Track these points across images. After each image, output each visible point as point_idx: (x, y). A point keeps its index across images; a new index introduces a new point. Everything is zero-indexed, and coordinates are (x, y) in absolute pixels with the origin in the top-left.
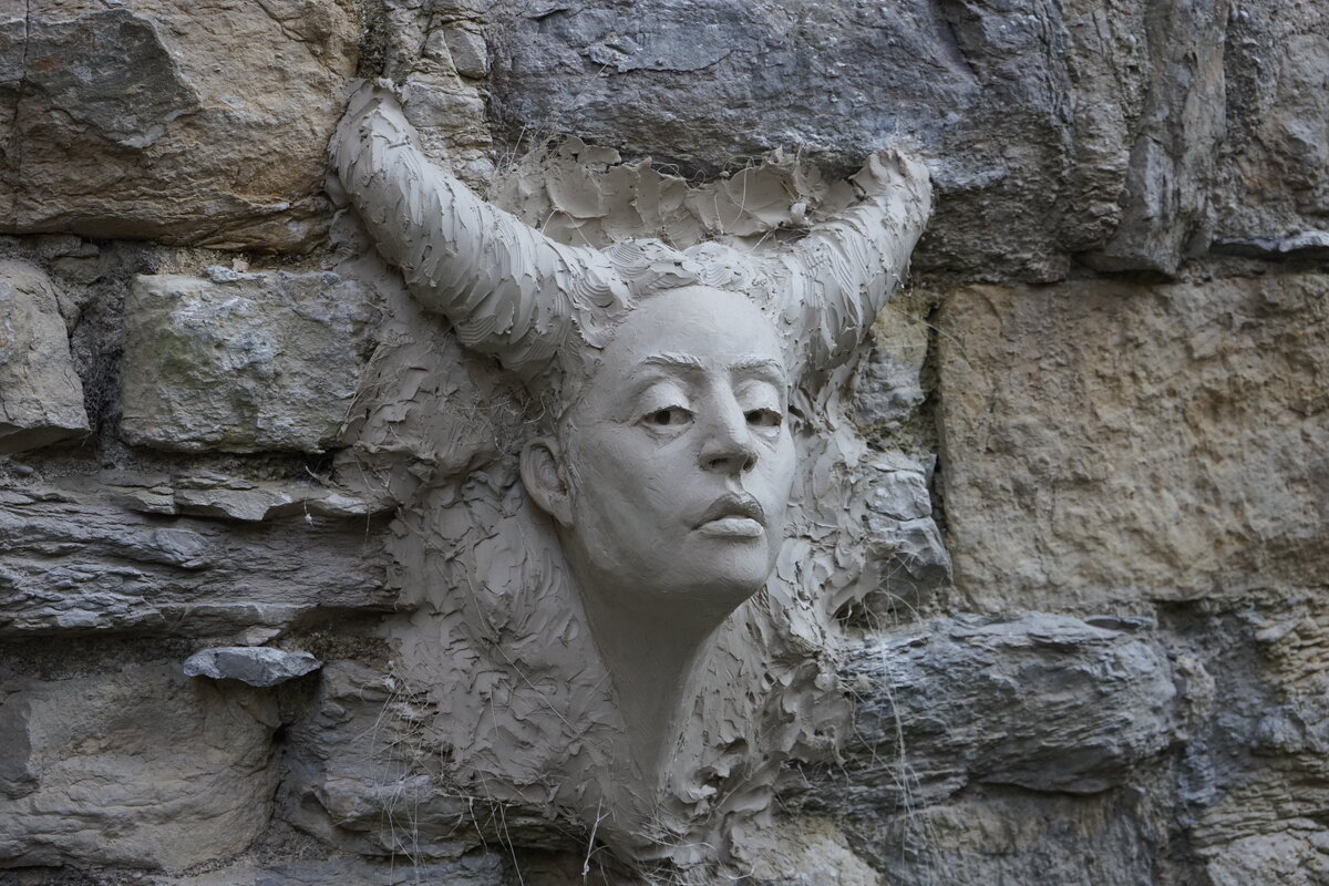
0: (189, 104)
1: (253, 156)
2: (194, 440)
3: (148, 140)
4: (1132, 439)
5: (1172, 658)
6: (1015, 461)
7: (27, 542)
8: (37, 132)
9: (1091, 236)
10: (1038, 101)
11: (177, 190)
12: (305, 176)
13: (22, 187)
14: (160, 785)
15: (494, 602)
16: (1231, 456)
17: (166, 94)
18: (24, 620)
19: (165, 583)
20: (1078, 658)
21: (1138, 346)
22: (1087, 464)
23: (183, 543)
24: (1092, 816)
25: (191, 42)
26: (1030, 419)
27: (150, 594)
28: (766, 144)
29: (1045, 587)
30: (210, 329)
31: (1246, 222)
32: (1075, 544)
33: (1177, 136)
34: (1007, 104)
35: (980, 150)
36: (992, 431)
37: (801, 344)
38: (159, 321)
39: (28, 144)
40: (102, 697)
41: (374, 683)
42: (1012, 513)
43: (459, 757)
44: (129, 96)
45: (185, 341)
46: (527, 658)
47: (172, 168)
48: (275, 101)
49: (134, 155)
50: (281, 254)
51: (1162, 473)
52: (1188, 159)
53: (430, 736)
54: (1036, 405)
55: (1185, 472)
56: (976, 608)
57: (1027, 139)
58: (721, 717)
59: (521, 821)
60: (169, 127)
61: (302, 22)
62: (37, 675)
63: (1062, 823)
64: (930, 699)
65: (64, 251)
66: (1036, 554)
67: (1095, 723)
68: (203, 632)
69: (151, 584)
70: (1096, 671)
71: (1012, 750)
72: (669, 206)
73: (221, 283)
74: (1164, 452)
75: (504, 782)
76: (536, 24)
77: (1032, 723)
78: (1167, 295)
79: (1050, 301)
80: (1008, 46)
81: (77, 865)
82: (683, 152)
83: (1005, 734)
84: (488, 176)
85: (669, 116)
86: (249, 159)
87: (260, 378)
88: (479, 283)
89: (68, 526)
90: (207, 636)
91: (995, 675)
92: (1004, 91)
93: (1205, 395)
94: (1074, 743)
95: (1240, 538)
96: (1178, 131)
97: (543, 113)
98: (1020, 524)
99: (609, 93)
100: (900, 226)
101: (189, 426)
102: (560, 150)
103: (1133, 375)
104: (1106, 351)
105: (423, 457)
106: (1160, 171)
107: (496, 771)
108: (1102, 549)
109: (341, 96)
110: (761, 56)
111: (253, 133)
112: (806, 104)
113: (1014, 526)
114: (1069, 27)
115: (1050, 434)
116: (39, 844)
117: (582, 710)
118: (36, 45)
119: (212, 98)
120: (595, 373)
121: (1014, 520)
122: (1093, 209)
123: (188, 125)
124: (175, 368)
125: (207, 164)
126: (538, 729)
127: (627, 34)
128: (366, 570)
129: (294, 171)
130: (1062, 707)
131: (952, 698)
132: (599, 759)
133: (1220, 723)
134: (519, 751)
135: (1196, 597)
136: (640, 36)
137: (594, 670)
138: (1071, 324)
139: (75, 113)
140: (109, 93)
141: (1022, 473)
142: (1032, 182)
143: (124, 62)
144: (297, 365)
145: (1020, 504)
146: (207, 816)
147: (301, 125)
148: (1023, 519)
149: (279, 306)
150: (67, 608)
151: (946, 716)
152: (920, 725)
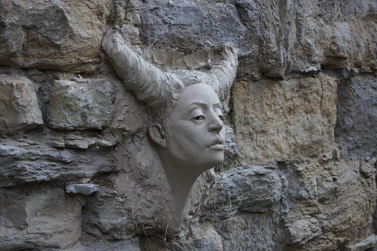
0: (71, 32)
1: (85, 47)
2: (72, 126)
3: (62, 42)
4: (274, 120)
5: (280, 176)
6: (249, 127)
7: (28, 156)
8: (33, 40)
9: (269, 68)
10: (259, 34)
11: (66, 56)
12: (96, 52)
13: (27, 56)
14: (58, 224)
15: (143, 168)
16: (293, 124)
17: (66, 29)
18: (28, 179)
19: (61, 167)
21: (275, 96)
23: (67, 155)
24: (264, 218)
25: (71, 15)
26: (253, 116)
27: (58, 170)
28: (203, 44)
29: (255, 159)
30: (77, 95)
31: (298, 64)
33: (287, 43)
34: (253, 34)
35: (247, 46)
36: (245, 119)
38: (63, 93)
39: (31, 43)
40: (42, 200)
41: (111, 192)
42: (248, 140)
43: (133, 211)
44: (58, 30)
45: (71, 99)
46: (151, 183)
47: (66, 50)
49: (58, 47)
50: (89, 74)
51: (279, 129)
52: (289, 48)
53: (126, 206)
54: (254, 112)
55: (284, 128)
56: (241, 165)
57: (256, 43)
58: (195, 197)
59: (147, 228)
61: (97, 10)
62: (25, 194)
63: (257, 220)
65: (34, 73)
66: (253, 151)
67: (268, 193)
68: (69, 180)
69: (58, 167)
70: (269, 181)
71: (248, 202)
72: (179, 61)
73: (78, 82)
74: (280, 123)
75: (144, 217)
76: (151, 11)
78: (281, 83)
79: (257, 85)
80: (253, 19)
81: (37, 248)
84: (140, 53)
85: (182, 36)
86: (84, 48)
88: (147, 82)
89: (38, 152)
90: (70, 181)
92: (252, 31)
93: (288, 109)
94: (263, 199)
95: (295, 145)
96: (287, 41)
97: (152, 35)
98: (250, 143)
99: (169, 30)
100: (235, 66)
101: (71, 122)
102: (156, 45)
103: (274, 104)
105: (127, 130)
106: (283, 52)
107: (142, 215)
108: (267, 149)
109: (104, 30)
110: (202, 21)
111: (85, 40)
112: (211, 34)
114: (264, 14)
115: (257, 119)
116: (29, 242)
117: (164, 197)
118: (35, 15)
119: (76, 30)
120: (176, 106)
121: (249, 142)
122: (270, 61)
123: (71, 38)
124: (68, 107)
125: (74, 49)
126: (152, 202)
127: (172, 14)
128: (109, 161)
129: (94, 51)
130: (261, 190)
131: (239, 189)
132: (168, 210)
133: (289, 192)
134: (147, 209)
135: (285, 160)
136: (175, 15)
137: (167, 186)
138: (261, 91)
139: (44, 35)
140: (53, 29)
141: (251, 130)
143: (57, 20)
144: (97, 105)
146: (70, 231)
147: (96, 38)
149: (92, 89)
150: (39, 175)
151: (237, 194)
152: (232, 196)
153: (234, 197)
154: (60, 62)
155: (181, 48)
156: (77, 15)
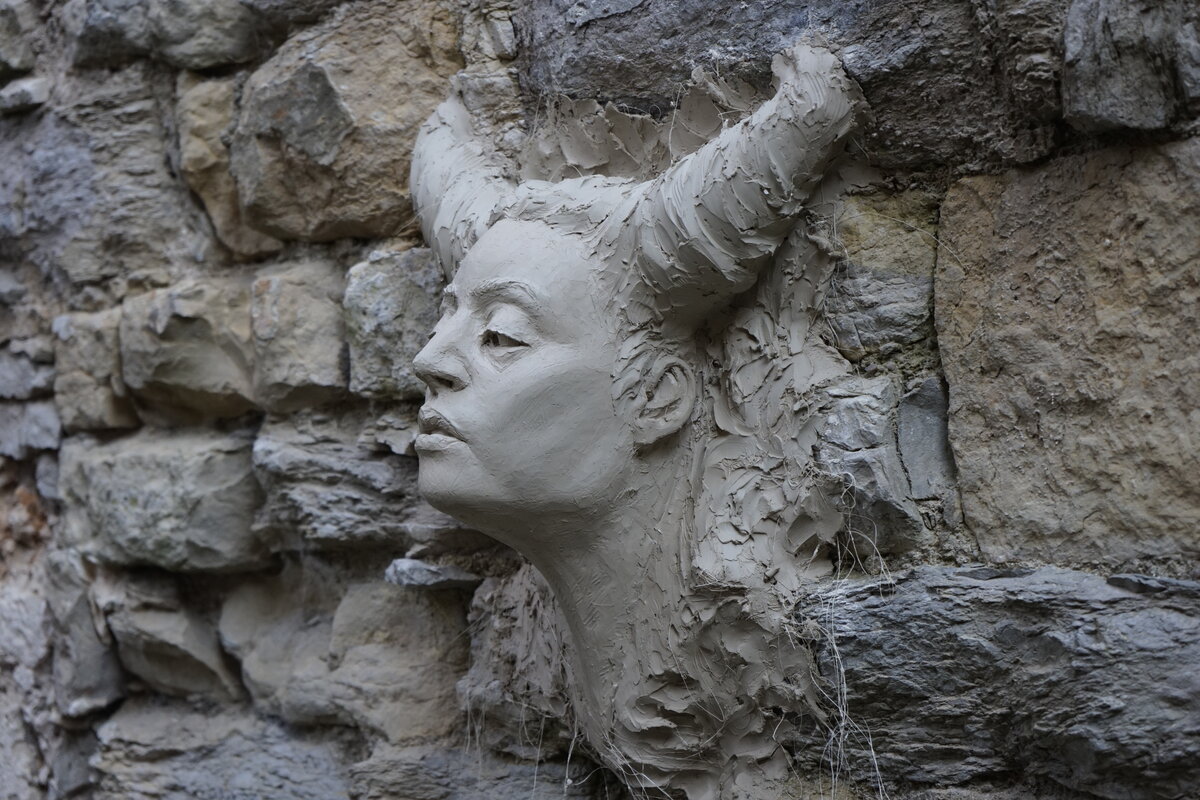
0: (348, 125)
1: (397, 157)
2: (365, 389)
3: (331, 158)
4: (1142, 346)
6: (1013, 382)
7: (311, 472)
17: (336, 120)
19: (379, 506)
20: (1054, 622)
22: (1090, 381)
23: (380, 474)
26: (1024, 330)
27: (375, 515)
29: (1059, 535)
30: (357, 300)
32: (1088, 482)
35: (897, 25)
36: (983, 346)
37: (632, 265)
40: (381, 597)
43: (520, 666)
44: (318, 127)
47: (354, 176)
48: (403, 111)
49: (327, 170)
53: (507, 646)
54: (1032, 312)
56: (982, 558)
58: (650, 648)
60: (343, 146)
61: (416, 43)
64: (892, 655)
66: (1047, 493)
69: (370, 507)
73: (373, 263)
77: (1023, 700)
78: (1173, 156)
82: (640, 90)
83: (1004, 710)
84: (517, 144)
85: (621, 57)
86: (394, 161)
87: (388, 337)
91: (966, 635)
97: (549, 81)
98: (1032, 458)
99: (576, 48)
100: (757, 128)
101: (361, 379)
102: (562, 109)
103: (1138, 263)
104: (1110, 237)
108: (1117, 489)
111: (392, 139)
113: (1023, 459)
115: (1050, 346)
118: (274, 101)
119: (364, 117)
123: (355, 141)
125: (372, 170)
130: (1042, 682)
131: (919, 656)
138: (1064, 209)
140: (309, 127)
141: (1021, 396)
142: (963, 47)
143: (314, 102)
144: (410, 325)
145: (1027, 433)
146: (420, 701)
148: (1033, 451)
149: (401, 277)
150: (324, 523)
151: (919, 679)
152: (884, 686)
153: (899, 691)
154: (356, 211)
155: (637, 101)
156: (369, 74)
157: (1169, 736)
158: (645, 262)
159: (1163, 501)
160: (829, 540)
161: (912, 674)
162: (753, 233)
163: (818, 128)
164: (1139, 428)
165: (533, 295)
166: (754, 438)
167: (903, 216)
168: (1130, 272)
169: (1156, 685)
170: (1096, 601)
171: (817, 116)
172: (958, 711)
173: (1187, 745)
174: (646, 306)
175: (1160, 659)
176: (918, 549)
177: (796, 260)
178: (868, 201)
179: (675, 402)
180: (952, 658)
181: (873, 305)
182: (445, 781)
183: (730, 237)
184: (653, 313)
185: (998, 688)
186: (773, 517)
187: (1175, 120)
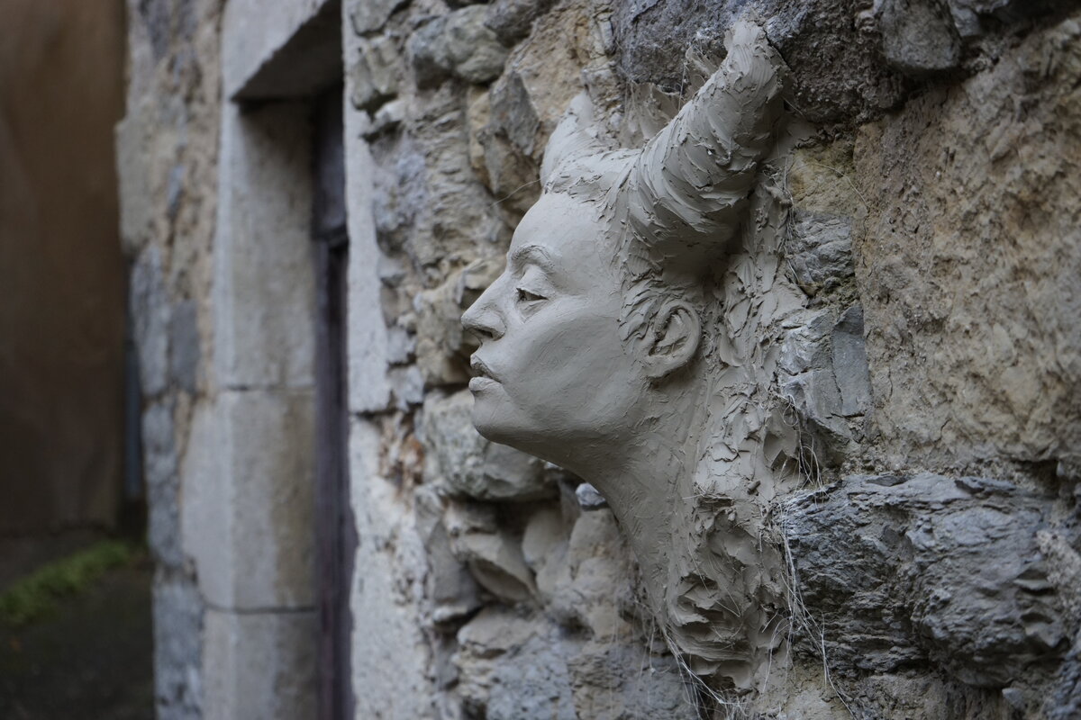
0: (537, 120)
3: (531, 149)
4: (961, 268)
17: (530, 117)
20: (909, 522)
22: (935, 302)
26: (897, 259)
32: (941, 394)
36: (877, 276)
44: (522, 123)
51: (991, 304)
54: (902, 243)
55: (1014, 300)
58: (681, 553)
60: (536, 138)
64: (825, 555)
66: (920, 406)
74: (992, 278)
77: (905, 594)
78: (968, 92)
82: (670, 71)
83: (900, 603)
84: (617, 126)
91: (866, 537)
93: (1012, 202)
95: (1058, 379)
98: (912, 374)
99: (634, 40)
103: (954, 192)
104: (940, 169)
108: (956, 399)
113: (907, 376)
115: (913, 272)
138: (915, 147)
140: (518, 124)
141: (900, 319)
142: (832, 10)
145: (907, 352)
148: (912, 368)
151: (844, 576)
152: (824, 582)
153: (835, 588)
155: (670, 81)
156: (548, 76)
157: (983, 625)
158: (634, 221)
159: (983, 409)
160: (792, 455)
161: (839, 572)
162: (707, 189)
163: (747, 93)
164: (963, 342)
165: (548, 256)
166: (743, 368)
167: (834, 164)
168: (950, 199)
169: (973, 577)
170: (937, 502)
171: (745, 83)
172: (872, 605)
173: (997, 632)
174: (643, 259)
175: (975, 553)
176: (848, 460)
177: (762, 210)
178: (811, 153)
179: (680, 340)
180: (862, 557)
181: (815, 245)
182: (619, 672)
183: (692, 195)
184: (650, 264)
185: (894, 584)
186: (751, 436)
187: (963, 58)
